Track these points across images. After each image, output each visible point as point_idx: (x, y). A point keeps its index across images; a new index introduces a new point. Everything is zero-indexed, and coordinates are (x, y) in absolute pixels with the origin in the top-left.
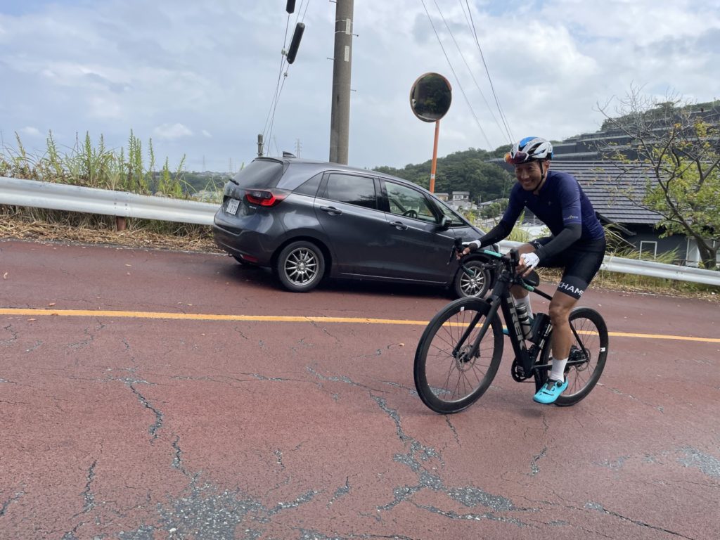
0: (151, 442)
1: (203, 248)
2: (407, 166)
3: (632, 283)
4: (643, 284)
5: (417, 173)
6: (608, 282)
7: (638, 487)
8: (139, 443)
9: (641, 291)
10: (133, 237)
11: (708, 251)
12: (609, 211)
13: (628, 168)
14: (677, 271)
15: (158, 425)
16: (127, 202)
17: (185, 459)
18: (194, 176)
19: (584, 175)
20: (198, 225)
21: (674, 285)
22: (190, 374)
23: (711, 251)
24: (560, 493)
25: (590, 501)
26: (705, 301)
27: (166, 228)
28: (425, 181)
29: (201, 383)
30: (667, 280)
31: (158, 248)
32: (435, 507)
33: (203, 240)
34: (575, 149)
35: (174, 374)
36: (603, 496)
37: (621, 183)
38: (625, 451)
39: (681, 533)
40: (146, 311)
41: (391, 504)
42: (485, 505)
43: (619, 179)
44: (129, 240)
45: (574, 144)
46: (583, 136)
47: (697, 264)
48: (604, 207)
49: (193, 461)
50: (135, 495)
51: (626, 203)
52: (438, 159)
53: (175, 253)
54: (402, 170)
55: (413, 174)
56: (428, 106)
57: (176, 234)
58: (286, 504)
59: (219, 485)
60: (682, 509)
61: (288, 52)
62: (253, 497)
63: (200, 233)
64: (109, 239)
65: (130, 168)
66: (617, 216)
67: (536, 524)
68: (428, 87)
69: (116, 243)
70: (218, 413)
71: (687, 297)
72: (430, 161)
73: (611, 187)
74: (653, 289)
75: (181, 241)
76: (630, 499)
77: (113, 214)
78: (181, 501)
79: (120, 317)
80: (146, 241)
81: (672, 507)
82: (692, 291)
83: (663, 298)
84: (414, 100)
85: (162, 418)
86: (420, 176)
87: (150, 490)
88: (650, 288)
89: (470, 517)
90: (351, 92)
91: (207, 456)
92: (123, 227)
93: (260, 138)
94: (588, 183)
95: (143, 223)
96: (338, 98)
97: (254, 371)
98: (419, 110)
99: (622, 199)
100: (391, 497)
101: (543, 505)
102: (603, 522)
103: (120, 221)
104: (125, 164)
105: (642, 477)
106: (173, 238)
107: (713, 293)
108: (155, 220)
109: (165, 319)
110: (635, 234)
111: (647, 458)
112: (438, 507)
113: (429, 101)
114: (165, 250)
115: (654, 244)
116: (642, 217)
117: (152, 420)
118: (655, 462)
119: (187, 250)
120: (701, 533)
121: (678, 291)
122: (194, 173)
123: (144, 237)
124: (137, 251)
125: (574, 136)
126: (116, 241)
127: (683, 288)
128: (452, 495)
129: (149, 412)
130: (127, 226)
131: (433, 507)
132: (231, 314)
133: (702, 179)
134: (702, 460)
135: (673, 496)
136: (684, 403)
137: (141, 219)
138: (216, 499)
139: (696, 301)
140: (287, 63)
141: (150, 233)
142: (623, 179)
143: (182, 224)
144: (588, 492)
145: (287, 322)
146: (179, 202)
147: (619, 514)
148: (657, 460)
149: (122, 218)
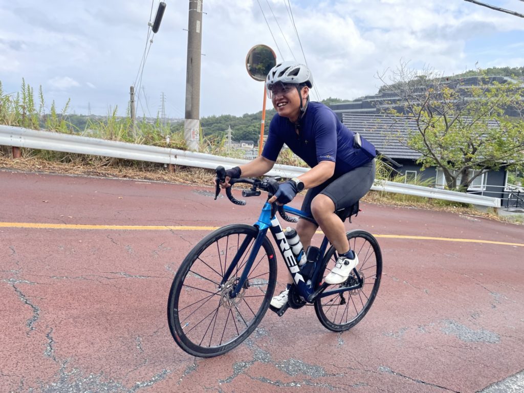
0: (28, 334)
1: (85, 172)
2: (244, 115)
3: (401, 200)
4: (408, 201)
5: (252, 120)
6: (385, 199)
7: (415, 352)
8: (17, 335)
9: (407, 206)
10: (26, 163)
11: (451, 178)
12: (384, 150)
13: (398, 120)
14: (431, 192)
15: (35, 319)
16: (21, 135)
17: (56, 348)
18: (82, 118)
19: (368, 124)
20: (81, 154)
21: (429, 201)
22: (66, 274)
23: (453, 178)
24: (360, 360)
25: (381, 365)
26: (450, 213)
27: (54, 157)
28: (258, 126)
29: (75, 282)
30: (424, 198)
31: (47, 172)
32: (266, 378)
33: (85, 166)
34: (361, 106)
35: (52, 275)
36: (391, 360)
37: (393, 130)
38: (403, 324)
39: (448, 387)
40: (33, 222)
41: (230, 378)
42: (305, 373)
43: (391, 127)
44: (23, 165)
45: (361, 102)
46: (366, 97)
47: (443, 187)
48: (381, 146)
49: (63, 349)
50: (9, 382)
51: (397, 144)
52: (267, 111)
53: (61, 176)
54: (241, 118)
55: (248, 121)
56: (259, 69)
57: (62, 161)
58: (143, 383)
59: (86, 370)
60: (447, 367)
61: (153, 24)
62: (115, 379)
63: (82, 160)
64: (6, 164)
65: (24, 108)
66: (390, 153)
67: (343, 386)
68: (259, 56)
69: (12, 168)
70: (88, 307)
71: (437, 210)
72: (261, 112)
73: (386, 132)
74: (415, 204)
75: (67, 167)
76: (410, 362)
77: (10, 145)
78: (51, 386)
79: (10, 228)
80: (37, 166)
81: (440, 367)
82: (441, 205)
83: (422, 211)
84: (248, 65)
85: (38, 312)
86: (254, 123)
87: (23, 377)
88: (413, 203)
89: (293, 384)
90: (202, 56)
91: (76, 345)
92: (18, 155)
93: (132, 89)
94: (371, 130)
95: (36, 152)
96: (192, 60)
97: (121, 270)
98: (253, 72)
99: (393, 141)
100: (230, 372)
101: (347, 370)
102: (392, 382)
103: (15, 150)
104: (20, 106)
105: (417, 343)
106: (60, 164)
107: (454, 207)
108: (44, 150)
109: (49, 229)
110: (402, 166)
111: (420, 329)
112: (268, 377)
113: (260, 66)
114: (53, 174)
115: (415, 173)
116: (406, 154)
117: (30, 315)
118: (425, 331)
119: (71, 174)
120: (462, 386)
121: (431, 206)
122: (81, 116)
123: (36, 163)
124: (30, 174)
125: (360, 97)
126: (12, 167)
127: (435, 203)
128: (279, 367)
129: (28, 307)
130: (21, 155)
131: (264, 378)
132: (104, 224)
133: (447, 128)
134: (457, 329)
135: (440, 357)
136: (441, 286)
137: (34, 149)
138: (81, 382)
139: (444, 212)
140: (152, 32)
141: (41, 160)
142: (395, 127)
143: (67, 153)
144: (379, 357)
145: (150, 231)
146: (65, 136)
147: (403, 374)
148: (427, 330)
149: (18, 148)
